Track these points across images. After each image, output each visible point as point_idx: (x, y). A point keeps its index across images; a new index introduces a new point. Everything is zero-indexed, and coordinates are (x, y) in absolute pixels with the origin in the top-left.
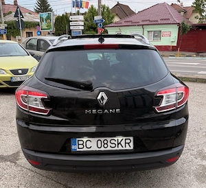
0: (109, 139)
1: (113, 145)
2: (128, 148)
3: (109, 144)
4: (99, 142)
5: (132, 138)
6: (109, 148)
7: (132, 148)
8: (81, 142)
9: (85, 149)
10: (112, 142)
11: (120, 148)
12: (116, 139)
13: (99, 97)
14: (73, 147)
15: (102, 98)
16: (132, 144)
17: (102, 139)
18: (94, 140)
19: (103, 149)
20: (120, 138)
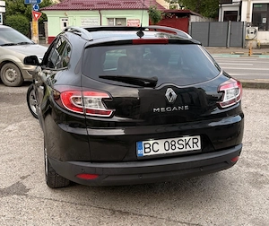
0: (176, 140)
1: (181, 147)
2: (196, 148)
3: (177, 145)
4: (167, 144)
5: (199, 137)
6: (177, 150)
7: (200, 148)
8: (147, 146)
9: (152, 153)
10: (180, 142)
11: (188, 149)
12: (183, 139)
13: (167, 94)
14: (139, 152)
15: (171, 95)
16: (199, 144)
17: (170, 140)
18: (161, 142)
19: (171, 151)
20: (187, 138)
